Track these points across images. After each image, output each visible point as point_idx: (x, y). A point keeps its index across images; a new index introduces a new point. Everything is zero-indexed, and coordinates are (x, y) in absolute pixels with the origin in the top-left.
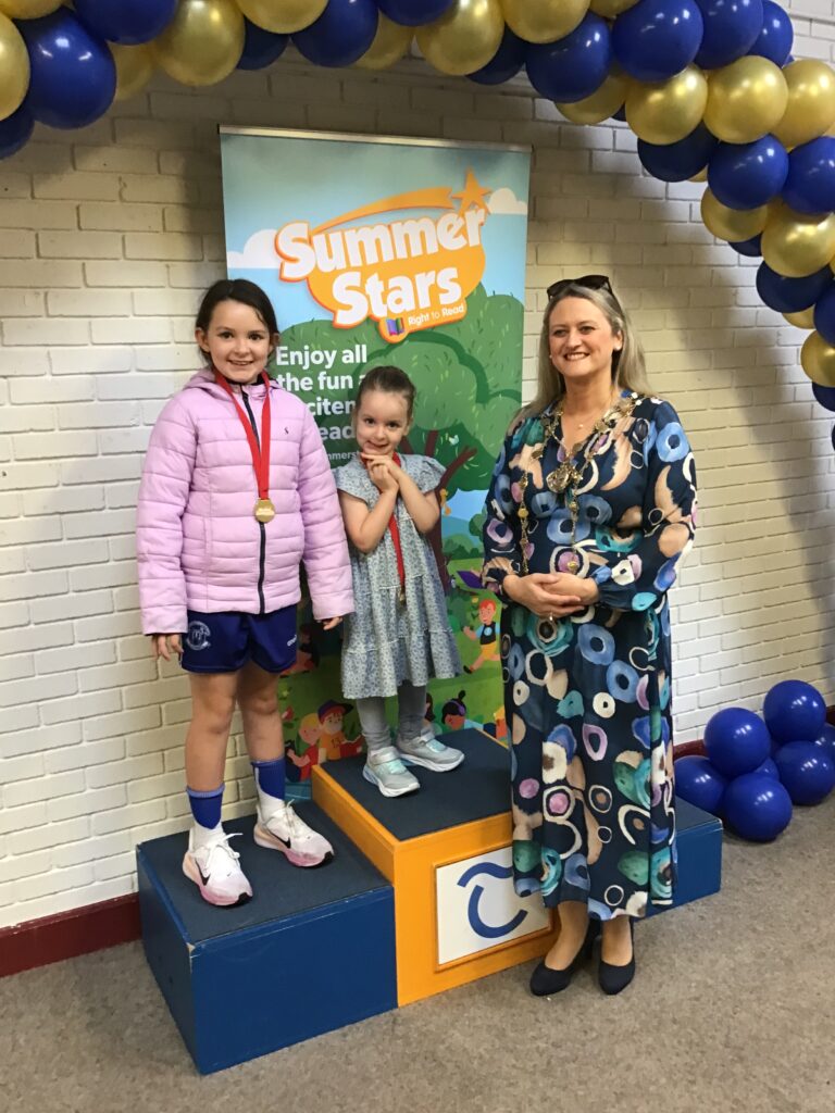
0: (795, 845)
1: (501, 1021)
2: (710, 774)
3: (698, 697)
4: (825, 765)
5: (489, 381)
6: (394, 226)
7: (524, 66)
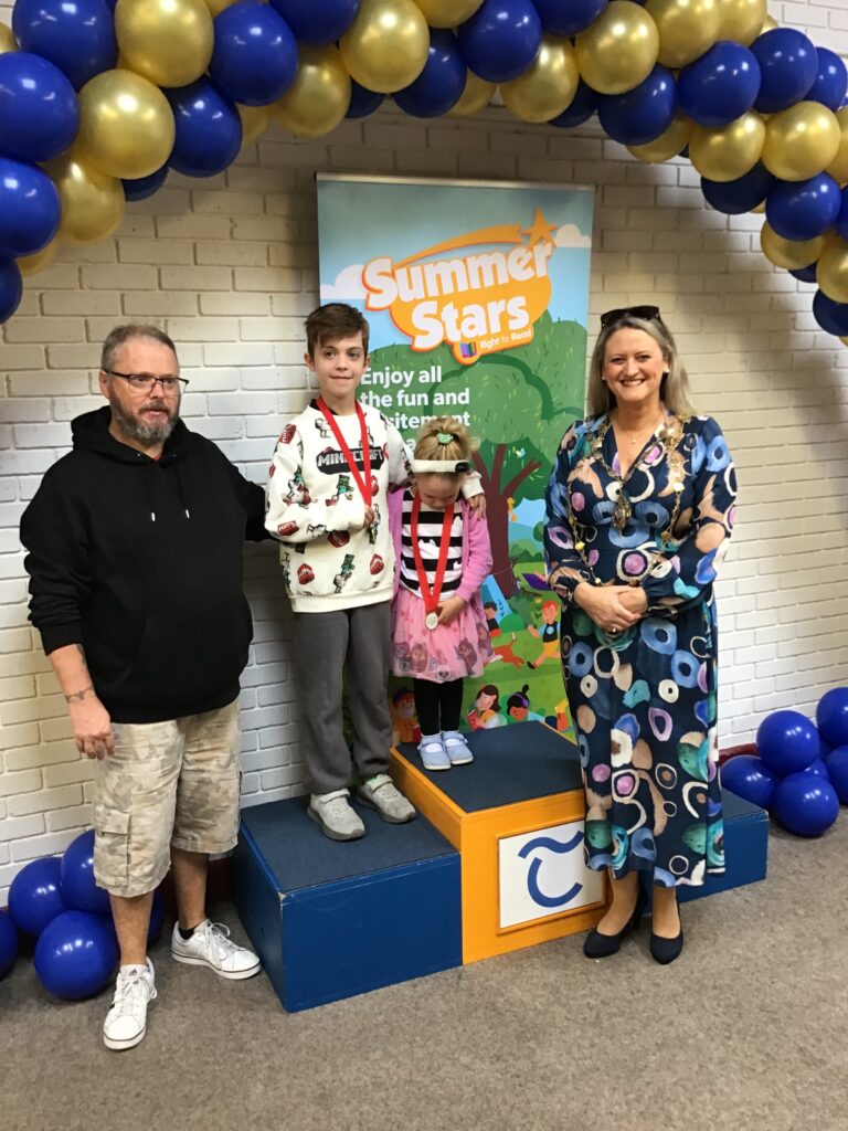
0: (841, 842)
1: (556, 980)
2: (762, 773)
3: (754, 702)
5: (554, 399)
6: (469, 260)
7: (596, 111)
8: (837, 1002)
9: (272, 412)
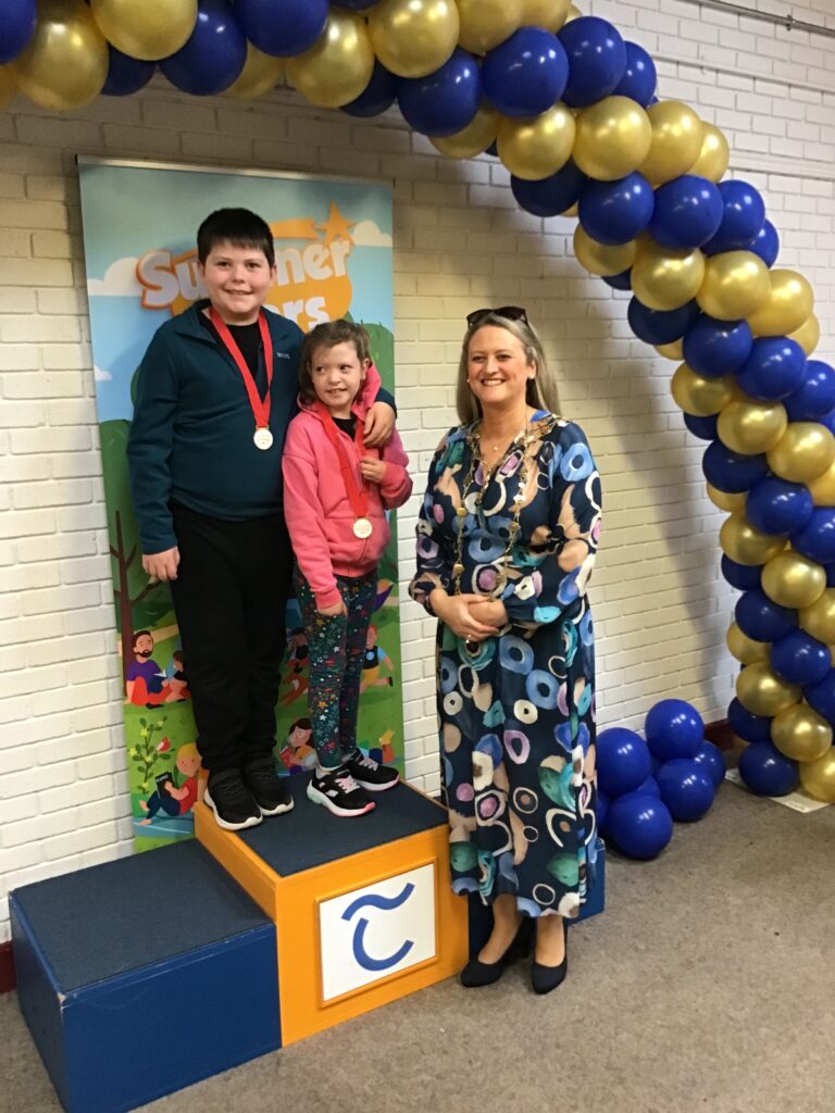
0: (676, 863)
1: (386, 1055)
4: (703, 781)
7: (396, 100)
8: (686, 1052)
9: (42, 424)
